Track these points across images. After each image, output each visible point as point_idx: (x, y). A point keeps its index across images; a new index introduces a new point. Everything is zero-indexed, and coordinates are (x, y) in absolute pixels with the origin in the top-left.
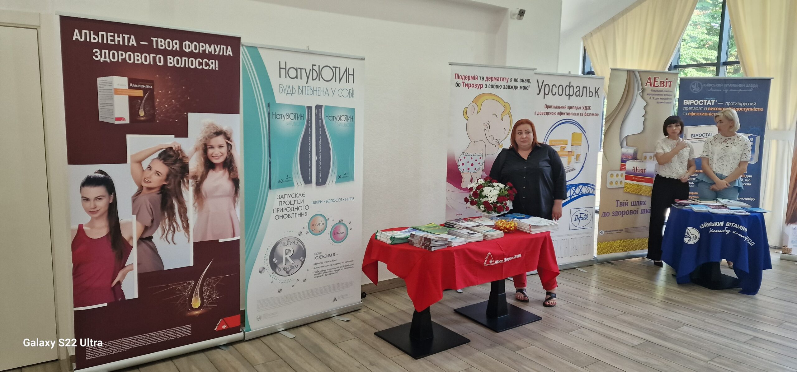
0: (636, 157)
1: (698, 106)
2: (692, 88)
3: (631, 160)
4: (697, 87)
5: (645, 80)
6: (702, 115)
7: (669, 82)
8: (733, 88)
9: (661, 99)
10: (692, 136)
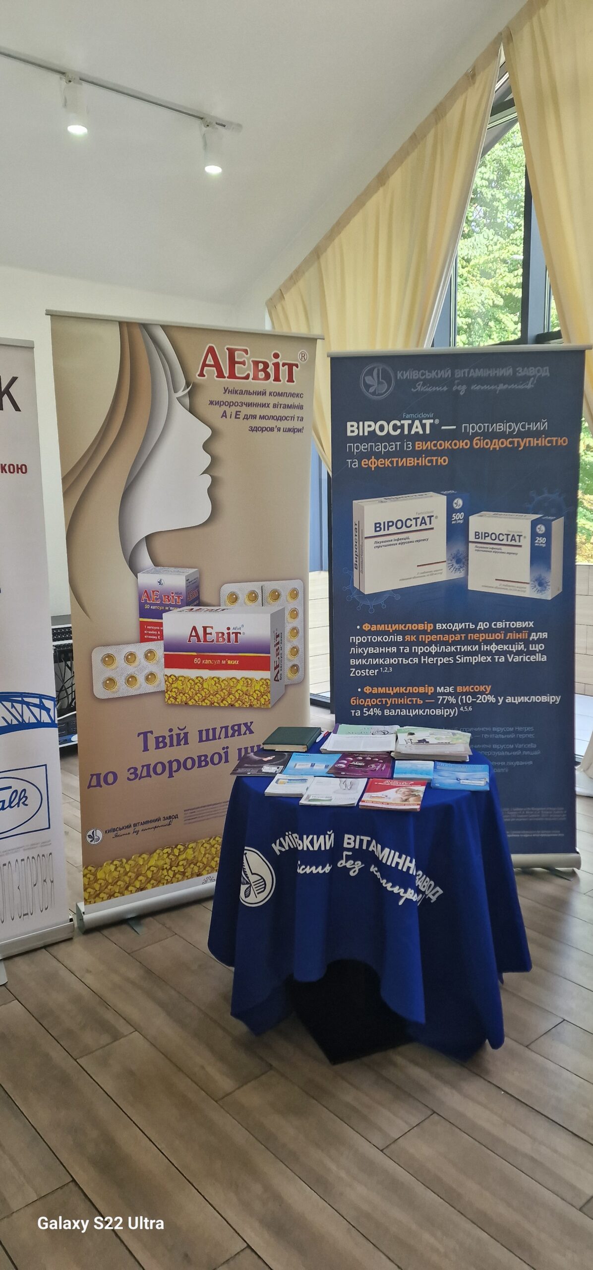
0: (198, 598)
1: (388, 438)
2: (368, 387)
3: (180, 607)
4: (379, 383)
5: (196, 357)
6: (400, 465)
7: (286, 367)
8: (480, 380)
9: (263, 418)
10: (377, 527)
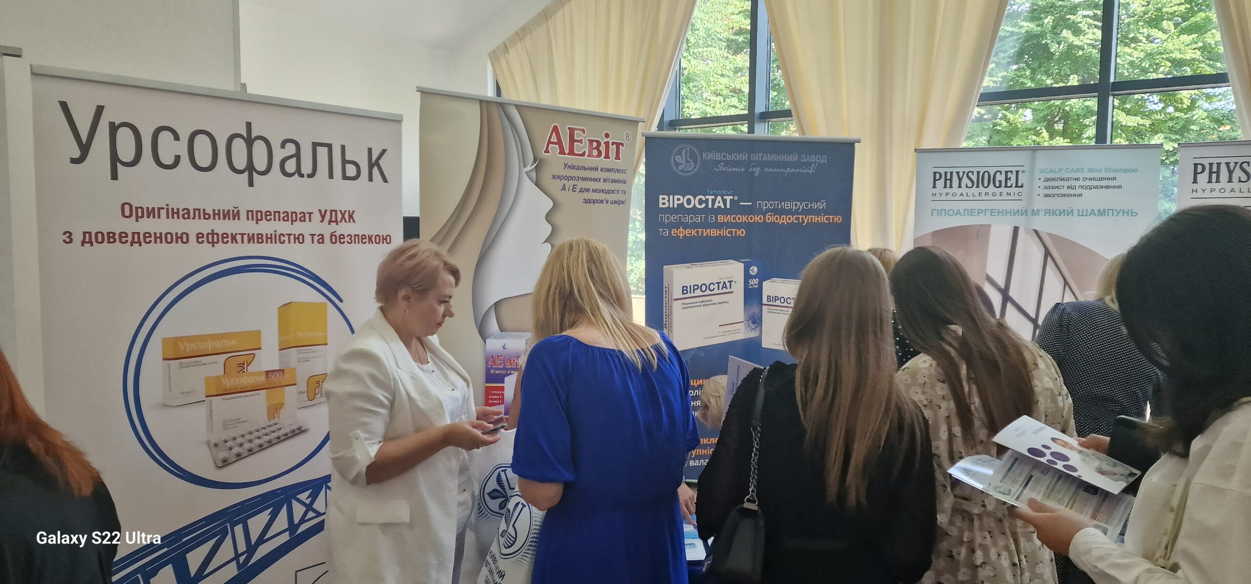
1: (695, 210)
4: (687, 162)
5: (543, 135)
6: (705, 235)
7: (615, 145)
9: (595, 191)
10: (685, 290)
